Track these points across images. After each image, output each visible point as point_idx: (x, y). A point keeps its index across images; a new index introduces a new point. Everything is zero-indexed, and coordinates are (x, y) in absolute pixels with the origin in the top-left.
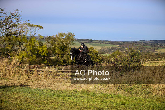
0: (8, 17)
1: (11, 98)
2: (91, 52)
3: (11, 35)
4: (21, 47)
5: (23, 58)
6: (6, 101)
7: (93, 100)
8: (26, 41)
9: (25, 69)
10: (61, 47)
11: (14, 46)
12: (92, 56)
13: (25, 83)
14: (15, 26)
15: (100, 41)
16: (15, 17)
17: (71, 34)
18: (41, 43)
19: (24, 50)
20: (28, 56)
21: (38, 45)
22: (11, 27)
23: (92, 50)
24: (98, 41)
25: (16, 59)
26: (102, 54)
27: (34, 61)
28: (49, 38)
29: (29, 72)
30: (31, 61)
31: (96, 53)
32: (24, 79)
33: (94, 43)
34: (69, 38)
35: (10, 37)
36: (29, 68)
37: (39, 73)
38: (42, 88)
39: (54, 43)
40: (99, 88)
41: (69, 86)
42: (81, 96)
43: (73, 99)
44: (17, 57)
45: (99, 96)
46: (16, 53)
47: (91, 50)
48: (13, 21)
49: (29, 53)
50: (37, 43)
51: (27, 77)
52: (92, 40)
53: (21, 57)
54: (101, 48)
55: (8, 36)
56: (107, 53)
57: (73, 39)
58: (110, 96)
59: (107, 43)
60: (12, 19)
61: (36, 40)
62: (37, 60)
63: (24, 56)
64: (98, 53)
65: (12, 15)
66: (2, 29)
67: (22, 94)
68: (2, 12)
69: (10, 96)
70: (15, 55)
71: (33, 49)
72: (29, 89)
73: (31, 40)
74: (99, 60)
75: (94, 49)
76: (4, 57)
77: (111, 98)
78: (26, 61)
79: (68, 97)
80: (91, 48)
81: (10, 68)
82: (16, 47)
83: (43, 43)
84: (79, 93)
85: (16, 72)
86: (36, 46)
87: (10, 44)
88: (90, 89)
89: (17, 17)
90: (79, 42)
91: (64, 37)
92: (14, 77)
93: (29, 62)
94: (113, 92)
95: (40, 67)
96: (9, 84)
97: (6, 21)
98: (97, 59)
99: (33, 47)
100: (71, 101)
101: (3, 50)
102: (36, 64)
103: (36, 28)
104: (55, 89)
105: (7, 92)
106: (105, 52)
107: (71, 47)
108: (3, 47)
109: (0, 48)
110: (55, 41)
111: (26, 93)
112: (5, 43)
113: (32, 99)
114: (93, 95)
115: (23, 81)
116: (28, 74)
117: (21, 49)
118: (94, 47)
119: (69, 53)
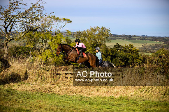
0: (28, 9)
1: (33, 107)
2: (130, 50)
3: (32, 31)
4: (45, 45)
5: (47, 58)
7: (134, 109)
8: (51, 38)
9: (50, 72)
10: (94, 44)
11: (36, 44)
12: (131, 55)
13: (50, 88)
14: (37, 19)
15: (140, 37)
16: (37, 9)
17: (106, 29)
18: (69, 40)
19: (48, 49)
20: (53, 56)
21: (65, 43)
22: (32, 21)
23: (132, 49)
24: (138, 36)
25: (39, 59)
26: (143, 53)
27: (61, 62)
28: (79, 33)
29: (55, 74)
30: (57, 62)
31: (137, 52)
32: (49, 84)
33: (133, 39)
34: (103, 34)
35: (31, 32)
36: (55, 70)
37: (67, 76)
38: (71, 94)
39: (84, 40)
40: (141, 95)
41: (103, 91)
42: (119, 104)
43: (109, 107)
44: (39, 56)
45: (141, 104)
46: (38, 52)
47: (130, 49)
48: (35, 14)
49: (55, 52)
50: (64, 40)
51: (53, 81)
52: (131, 36)
53: (45, 57)
54: (143, 45)
55: (29, 31)
56: (150, 52)
58: (155, 104)
59: (150, 40)
60: (34, 12)
61: (63, 36)
63: (48, 56)
64: (138, 51)
65: (34, 6)
66: (22, 23)
67: (47, 101)
68: (21, 2)
69: (32, 104)
72: (55, 96)
73: (57, 37)
74: (139, 60)
75: (134, 47)
76: (24, 58)
77: (155, 107)
78: (51, 62)
79: (103, 105)
80: (130, 45)
81: (32, 71)
82: (38, 45)
83: (72, 40)
84: (116, 100)
85: (39, 75)
87: (31, 42)
88: (130, 95)
89: (39, 9)
90: (115, 38)
91: (97, 33)
92: (36, 81)
93: (54, 63)
94: (158, 99)
95: (69, 69)
96: (31, 90)
97: (26, 14)
100: (106, 109)
101: (23, 48)
102: (63, 66)
103: (63, 22)
104: (87, 95)
105: (29, 100)
106: (148, 50)
107: (105, 45)
108: (22, 45)
109: (19, 46)
110: (86, 37)
111: (51, 101)
112: (25, 40)
113: (59, 108)
114: (134, 103)
115: (48, 86)
116: (54, 78)
117: (45, 48)
118: (133, 44)
119: (103, 51)
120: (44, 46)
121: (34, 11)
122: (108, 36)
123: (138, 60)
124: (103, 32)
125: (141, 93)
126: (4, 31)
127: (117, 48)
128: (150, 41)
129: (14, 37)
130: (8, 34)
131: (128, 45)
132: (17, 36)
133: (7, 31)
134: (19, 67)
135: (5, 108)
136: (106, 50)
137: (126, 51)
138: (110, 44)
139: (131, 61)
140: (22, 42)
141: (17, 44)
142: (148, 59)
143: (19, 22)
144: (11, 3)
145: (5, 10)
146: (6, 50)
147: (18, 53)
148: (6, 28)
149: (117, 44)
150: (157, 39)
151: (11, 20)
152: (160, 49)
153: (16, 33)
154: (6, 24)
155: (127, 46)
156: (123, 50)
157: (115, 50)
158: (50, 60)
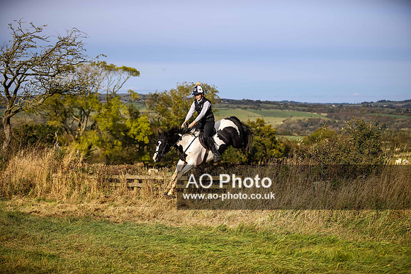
0: (51, 48)
2: (259, 131)
3: (60, 92)
4: (85, 121)
5: (90, 147)
6: (53, 256)
7: (268, 251)
8: (97, 106)
9: (95, 176)
11: (67, 119)
12: (260, 142)
13: (96, 210)
14: (69, 69)
15: (279, 105)
16: (69, 48)
17: (209, 87)
18: (134, 110)
19: (92, 129)
20: (102, 143)
21: (126, 117)
22: (59, 72)
23: (262, 128)
24: (274, 103)
25: (73, 152)
26: (285, 137)
27: (118, 156)
28: (155, 98)
29: (107, 182)
30: (111, 155)
31: (272, 135)
32: (95, 201)
33: (264, 108)
35: (56, 95)
36: (107, 174)
37: (130, 185)
38: (139, 222)
39: (166, 110)
40: (282, 222)
41: (206, 215)
42: (237, 242)
43: (218, 248)
44: (75, 145)
45: (282, 240)
46: (72, 136)
47: (258, 128)
48: (66, 58)
49: (106, 135)
50: (124, 112)
51: (102, 196)
52: (261, 102)
53: (85, 146)
54: (284, 121)
55: (53, 94)
56: (299, 134)
57: (214, 100)
58: (310, 241)
59: (298, 110)
60: (63, 54)
61: (122, 103)
62: (125, 154)
63: (92, 145)
64: (275, 133)
65: (63, 42)
66: (39, 76)
67: (90, 237)
68: (37, 34)
69: (62, 242)
70: (71, 141)
71: (114, 126)
72: (108, 225)
73: (109, 104)
74: (277, 151)
75: (267, 125)
76: (44, 148)
77: (311, 246)
78: (98, 156)
79: (205, 244)
80: (258, 120)
81: (60, 174)
82: (73, 122)
83: (140, 111)
84: (231, 232)
85: (74, 183)
86: (123, 118)
87: (58, 115)
88: (259, 223)
89: (74, 47)
90: (227, 107)
92: (69, 195)
93: (104, 158)
94: (316, 231)
95: (134, 170)
96: (58, 214)
97: (47, 58)
98: (274, 148)
99: (115, 120)
100: (212, 252)
101: (41, 128)
102: (123, 164)
103: (123, 75)
104: (172, 224)
105: (54, 234)
106: (294, 130)
108: (40, 121)
109: (34, 124)
110: (169, 105)
111: (99, 235)
112: (46, 111)
113: (116, 251)
114: (268, 238)
115: (93, 205)
116: (105, 189)
117: (86, 127)
118: (264, 118)
120: (85, 124)
121: (64, 51)
122: (214, 103)
123: (275, 152)
125: (283, 219)
126: (2, 94)
128: (298, 112)
129: (22, 104)
130: (12, 99)
131: (254, 120)
132: (30, 104)
133: (10, 93)
134: (34, 167)
135: (7, 251)
139: (260, 154)
140: (39, 116)
141: (29, 120)
142: (295, 149)
143: (33, 74)
144: (17, 37)
145: (5, 50)
146: (7, 131)
147: (31, 137)
148: (7, 88)
150: (312, 107)
151: (18, 71)
152: (320, 128)
153: (27, 97)
154: (6, 78)
155: (253, 123)
158: (95, 152)
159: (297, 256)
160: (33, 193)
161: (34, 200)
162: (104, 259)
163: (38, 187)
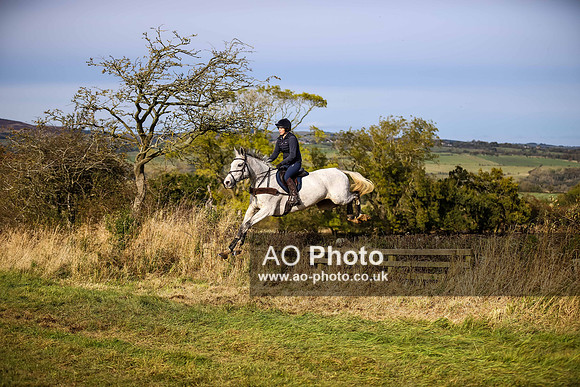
0: (203, 66)
2: (495, 186)
3: (215, 129)
6: (202, 360)
7: (506, 356)
10: (390, 169)
11: (225, 167)
12: (496, 201)
14: (228, 96)
15: (523, 149)
16: (228, 67)
17: (424, 123)
18: (319, 155)
21: (307, 165)
22: (214, 100)
23: (499, 181)
24: (516, 146)
25: (233, 213)
26: (532, 194)
27: (295, 220)
28: (348, 137)
31: (513, 191)
33: (503, 153)
34: (415, 138)
35: (210, 133)
39: (364, 155)
40: (527, 315)
41: (419, 305)
42: (463, 343)
43: (435, 352)
44: (235, 204)
45: (527, 341)
47: (493, 181)
48: (224, 81)
50: (305, 157)
52: (498, 145)
54: (530, 172)
55: (205, 131)
56: (551, 190)
57: (432, 141)
58: (566, 343)
59: (550, 156)
60: (219, 75)
62: (305, 217)
64: (518, 189)
65: (220, 59)
66: (185, 107)
67: (256, 334)
68: (182, 48)
69: (216, 340)
70: (230, 198)
72: (281, 317)
74: (521, 215)
75: (506, 177)
76: (191, 207)
77: (567, 350)
79: (418, 346)
80: (494, 171)
81: (214, 244)
83: (327, 157)
84: (454, 329)
87: (212, 161)
88: (494, 317)
89: (235, 66)
90: (450, 151)
91: (400, 135)
93: (276, 222)
94: (574, 329)
96: (211, 300)
97: (197, 80)
98: (516, 210)
100: (427, 357)
101: (188, 180)
102: (302, 231)
103: (303, 105)
104: (371, 317)
105: (205, 328)
106: (545, 185)
107: (423, 171)
108: (186, 170)
109: (178, 173)
110: (368, 148)
111: (268, 331)
112: (195, 155)
113: (292, 353)
114: (506, 338)
118: (503, 168)
119: (417, 189)
121: (221, 72)
122: (432, 146)
123: (517, 216)
124: (416, 134)
125: (527, 311)
126: (133, 130)
127: (456, 178)
128: (550, 159)
129: (162, 146)
130: (147, 138)
131: (487, 170)
132: (172, 145)
133: (145, 130)
134: (177, 234)
135: (137, 352)
136: (426, 184)
137: (482, 189)
138: (438, 169)
139: (496, 218)
140: (186, 162)
141: (170, 168)
142: (546, 212)
143: (177, 104)
144: (154, 51)
145: (137, 69)
147: (173, 192)
148: (140, 122)
149: (458, 167)
150: (570, 153)
151: (156, 98)
153: (169, 135)
154: (140, 109)
155: (486, 175)
156: (473, 186)
157: (451, 185)
159: (548, 364)
160: (175, 271)
161: (176, 281)
162: (274, 364)
163: (183, 261)
